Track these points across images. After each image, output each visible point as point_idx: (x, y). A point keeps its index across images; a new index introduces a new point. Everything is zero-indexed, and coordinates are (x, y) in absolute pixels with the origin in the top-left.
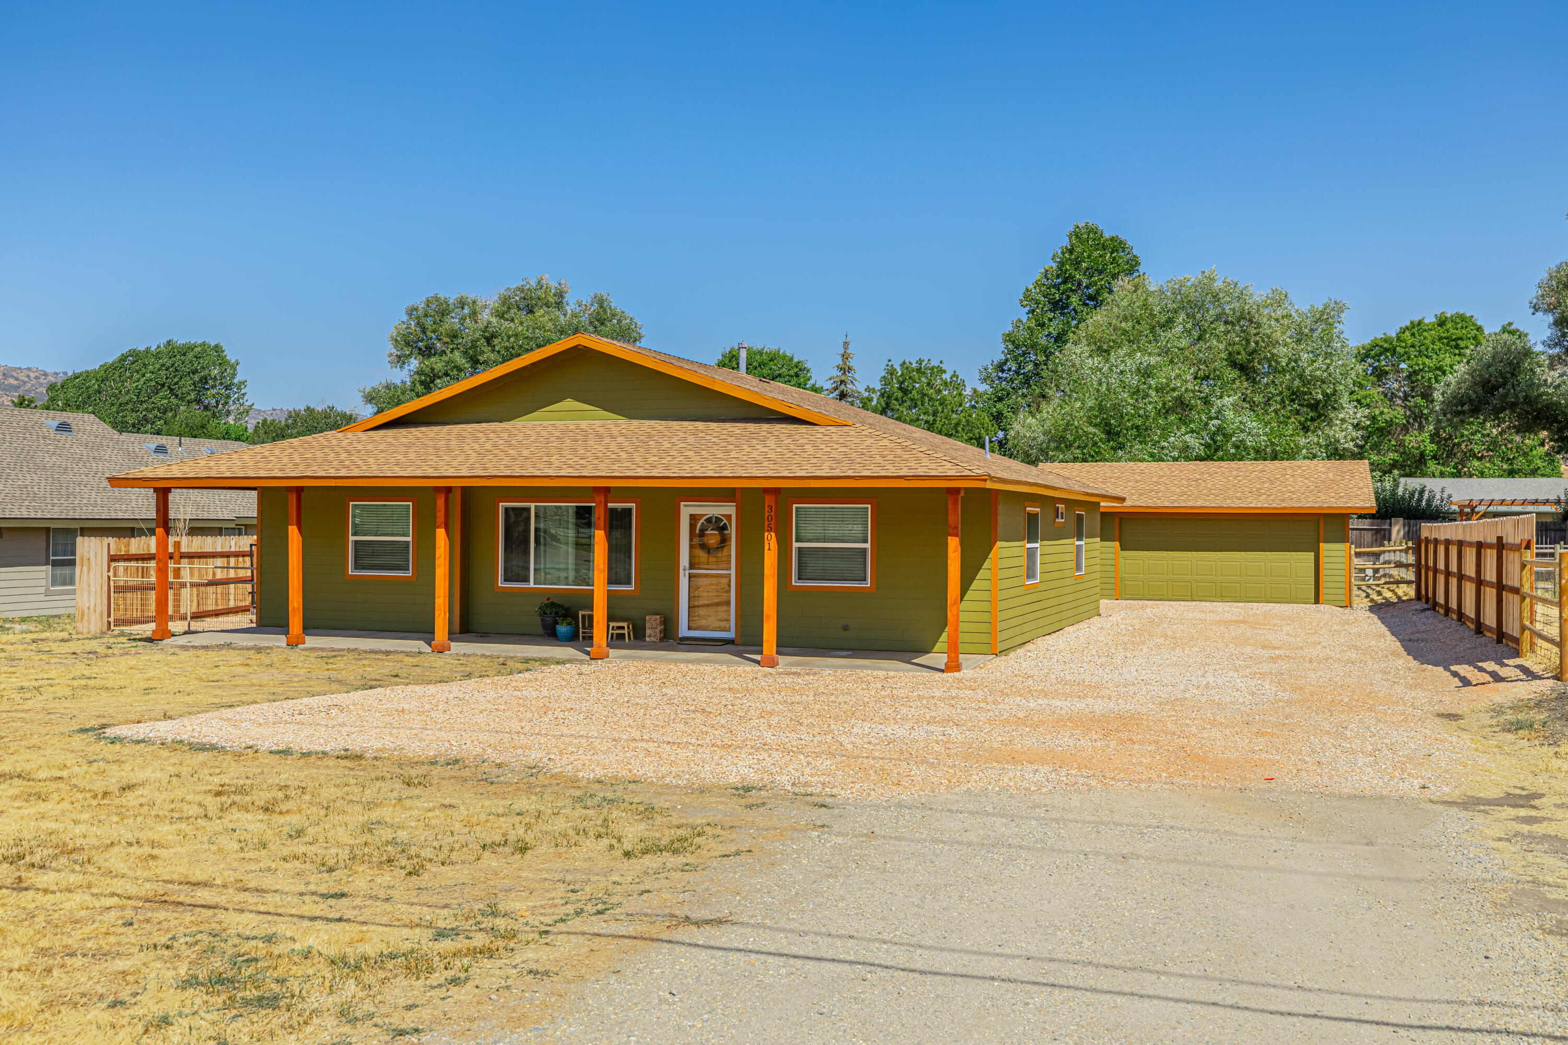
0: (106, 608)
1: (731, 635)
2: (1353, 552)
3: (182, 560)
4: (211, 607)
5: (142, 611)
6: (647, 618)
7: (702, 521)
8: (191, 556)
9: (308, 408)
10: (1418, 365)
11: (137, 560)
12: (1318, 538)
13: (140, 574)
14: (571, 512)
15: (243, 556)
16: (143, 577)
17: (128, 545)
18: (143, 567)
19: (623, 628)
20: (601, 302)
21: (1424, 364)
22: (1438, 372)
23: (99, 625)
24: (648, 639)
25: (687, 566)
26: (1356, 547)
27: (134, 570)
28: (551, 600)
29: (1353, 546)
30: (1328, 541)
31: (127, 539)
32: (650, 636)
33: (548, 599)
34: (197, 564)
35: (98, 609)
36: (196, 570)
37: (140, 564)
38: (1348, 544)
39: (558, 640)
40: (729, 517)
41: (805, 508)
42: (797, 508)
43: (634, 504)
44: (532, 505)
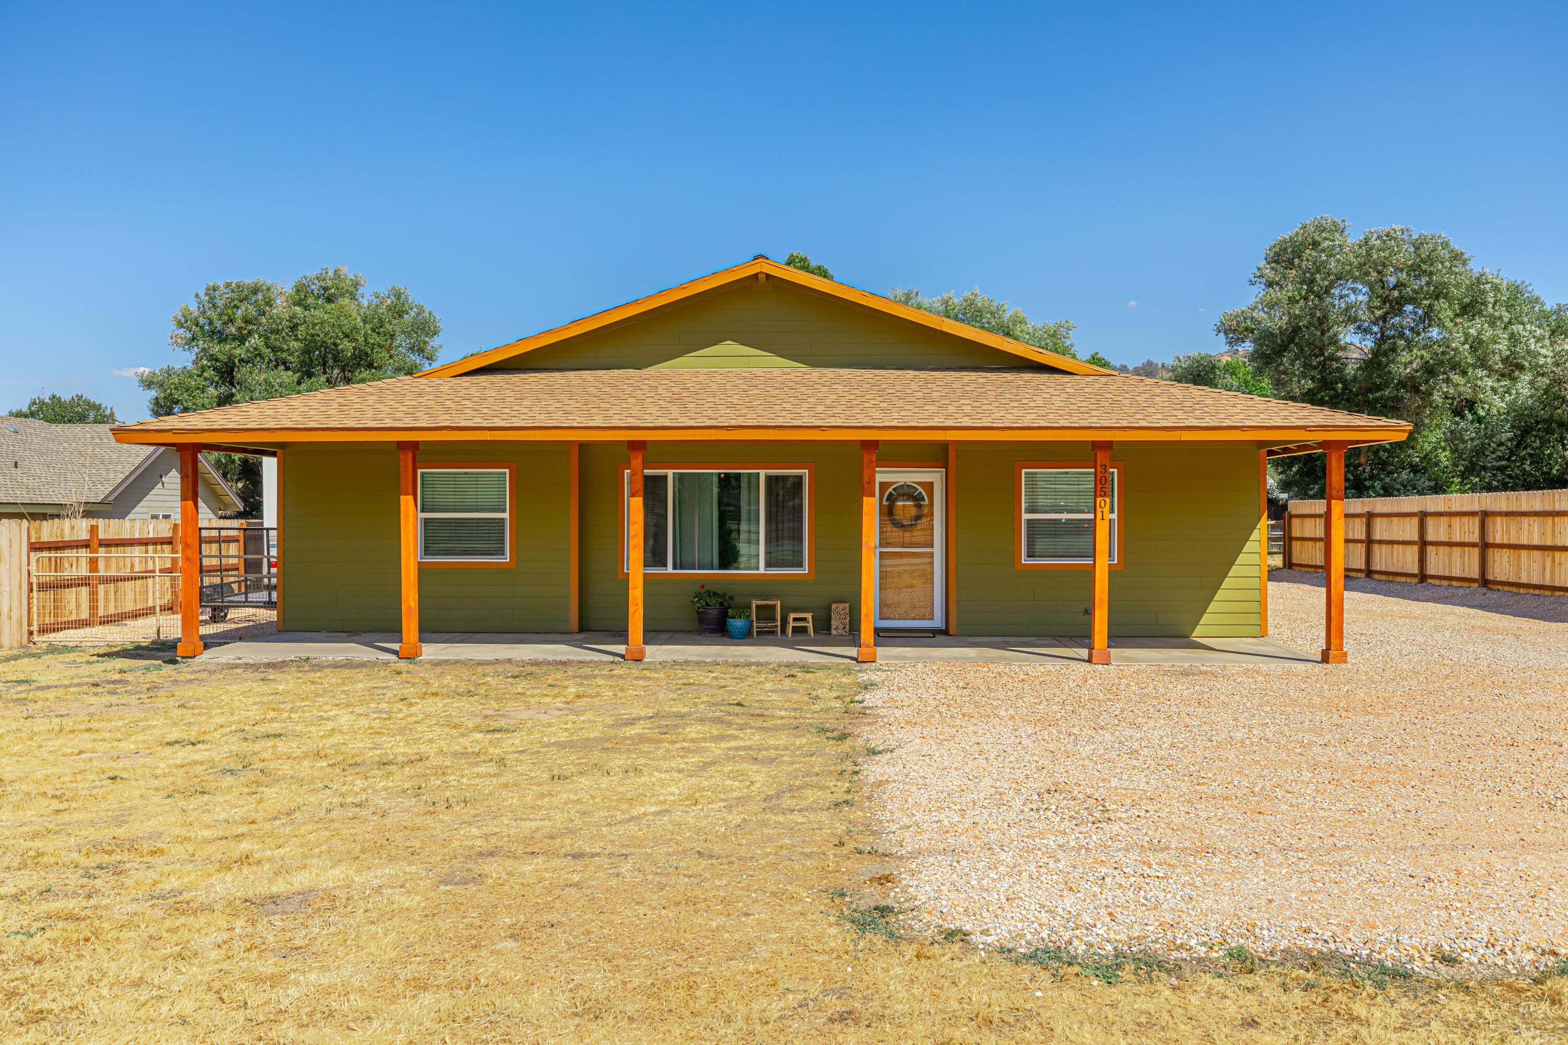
0: (25, 613)
1: (937, 622)
3: (100, 549)
4: (129, 607)
5: (56, 615)
6: (834, 606)
7: (890, 490)
8: (108, 544)
9: (54, 397)
11: (50, 549)
13: (53, 567)
14: (715, 479)
15: (162, 543)
16: (56, 571)
17: (39, 530)
18: (56, 558)
19: (804, 619)
20: (398, 296)
23: (17, 636)
24: (834, 632)
25: (878, 544)
27: (46, 561)
28: (706, 588)
31: (38, 522)
32: (836, 629)
33: (703, 587)
34: (115, 553)
35: (15, 615)
36: (114, 561)
37: (53, 554)
39: (731, 637)
40: (929, 486)
41: (1035, 473)
42: (1026, 473)
43: (807, 471)
44: (670, 473)
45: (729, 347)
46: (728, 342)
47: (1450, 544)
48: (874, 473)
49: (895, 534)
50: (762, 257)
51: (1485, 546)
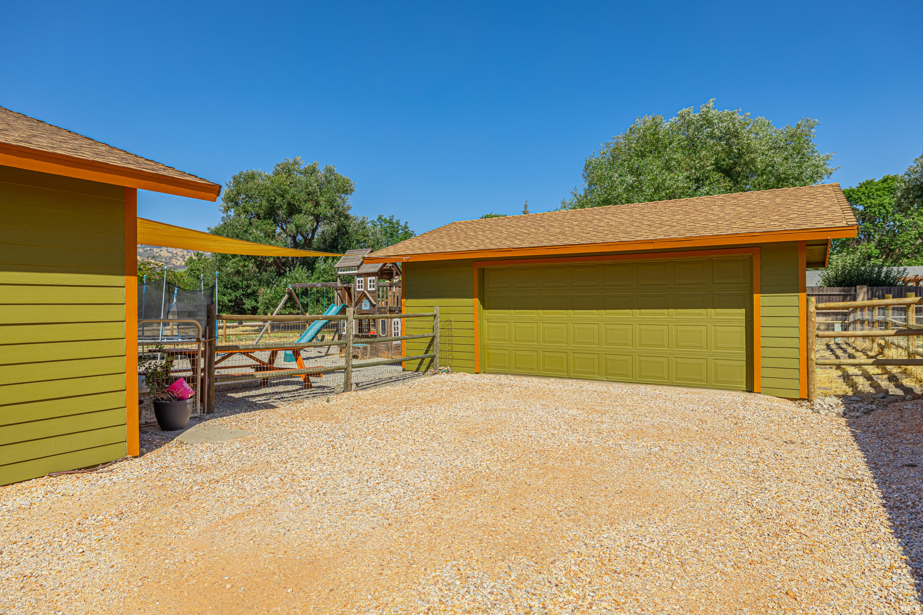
2: (812, 309)
10: (867, 203)
12: (752, 286)
21: (871, 203)
22: (881, 207)
26: (818, 301)
29: (813, 299)
30: (763, 291)
38: (803, 295)
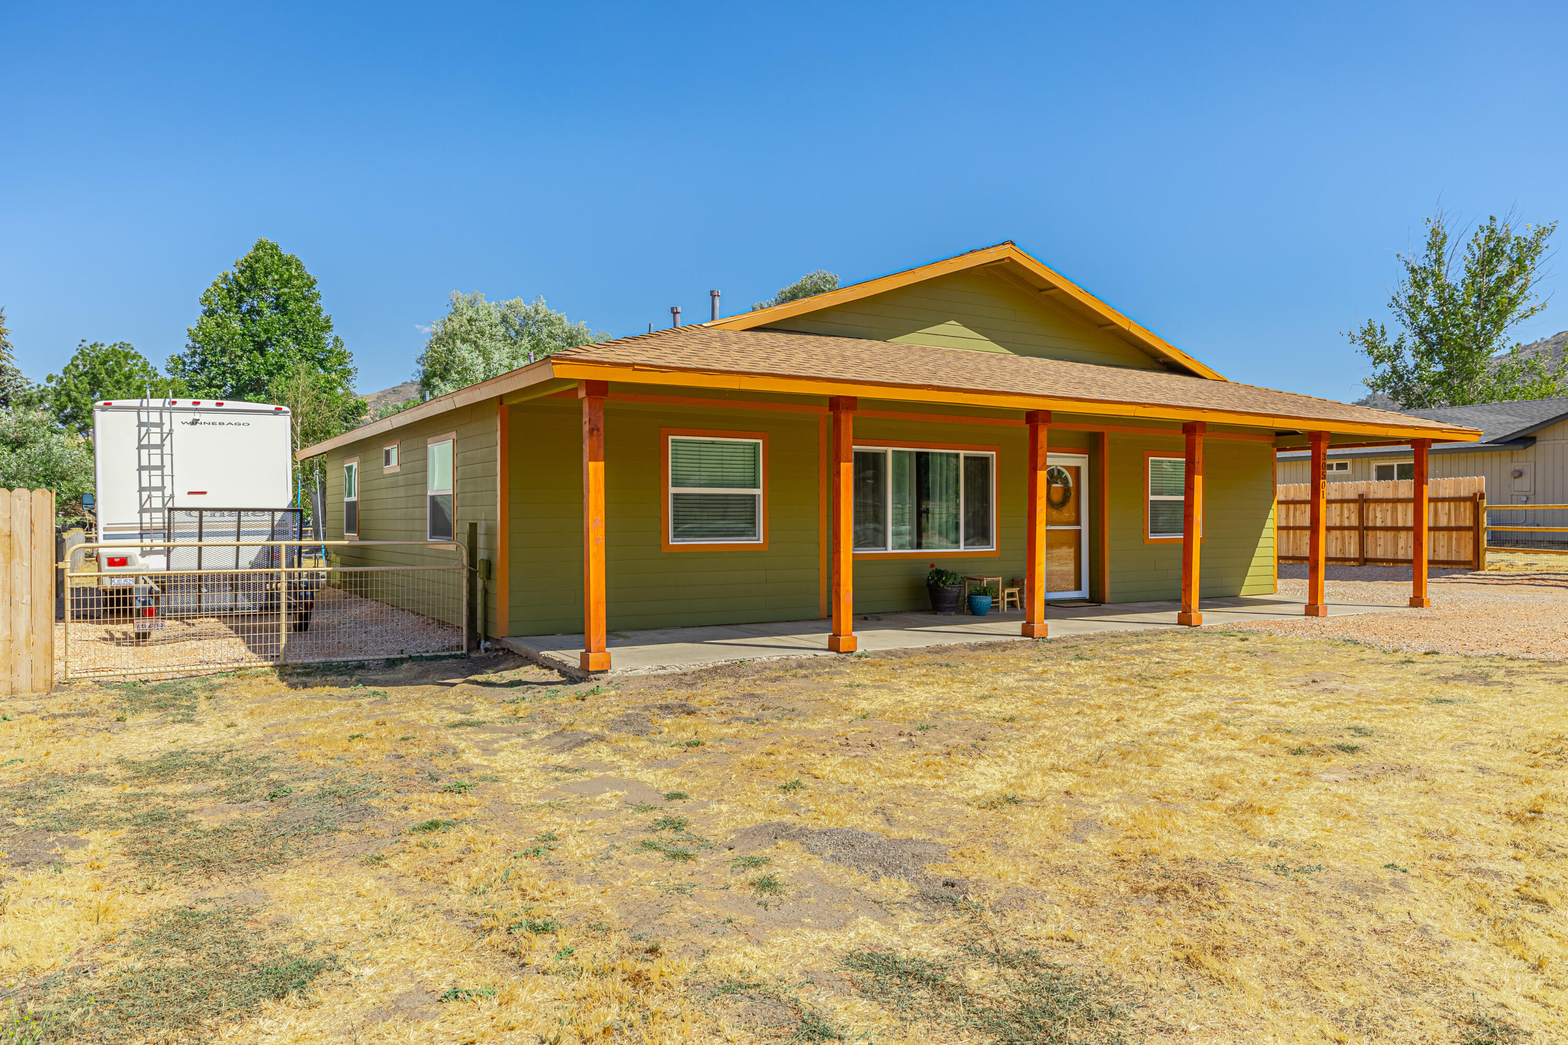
28: (935, 567)
33: (932, 566)
40: (1077, 471)
41: (1162, 462)
42: (1152, 461)
43: (994, 453)
44: (890, 450)
45: (952, 327)
46: (953, 322)
47: (1342, 528)
48: (1046, 456)
49: (1055, 513)
50: (1012, 243)
51: (1363, 529)
